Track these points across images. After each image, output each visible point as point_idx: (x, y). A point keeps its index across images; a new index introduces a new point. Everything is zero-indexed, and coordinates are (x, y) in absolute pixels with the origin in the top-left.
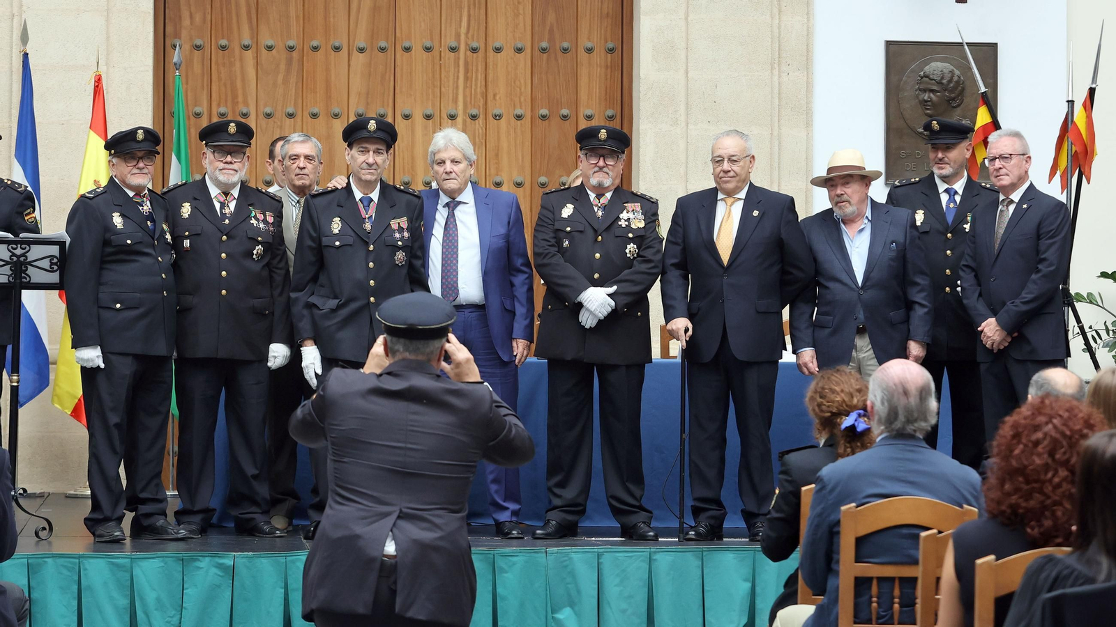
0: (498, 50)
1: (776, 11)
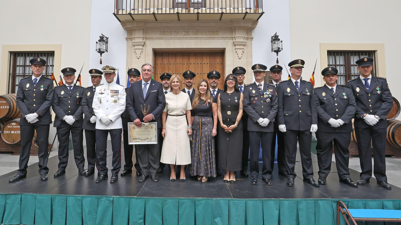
0: (204, 74)
1: (247, 66)
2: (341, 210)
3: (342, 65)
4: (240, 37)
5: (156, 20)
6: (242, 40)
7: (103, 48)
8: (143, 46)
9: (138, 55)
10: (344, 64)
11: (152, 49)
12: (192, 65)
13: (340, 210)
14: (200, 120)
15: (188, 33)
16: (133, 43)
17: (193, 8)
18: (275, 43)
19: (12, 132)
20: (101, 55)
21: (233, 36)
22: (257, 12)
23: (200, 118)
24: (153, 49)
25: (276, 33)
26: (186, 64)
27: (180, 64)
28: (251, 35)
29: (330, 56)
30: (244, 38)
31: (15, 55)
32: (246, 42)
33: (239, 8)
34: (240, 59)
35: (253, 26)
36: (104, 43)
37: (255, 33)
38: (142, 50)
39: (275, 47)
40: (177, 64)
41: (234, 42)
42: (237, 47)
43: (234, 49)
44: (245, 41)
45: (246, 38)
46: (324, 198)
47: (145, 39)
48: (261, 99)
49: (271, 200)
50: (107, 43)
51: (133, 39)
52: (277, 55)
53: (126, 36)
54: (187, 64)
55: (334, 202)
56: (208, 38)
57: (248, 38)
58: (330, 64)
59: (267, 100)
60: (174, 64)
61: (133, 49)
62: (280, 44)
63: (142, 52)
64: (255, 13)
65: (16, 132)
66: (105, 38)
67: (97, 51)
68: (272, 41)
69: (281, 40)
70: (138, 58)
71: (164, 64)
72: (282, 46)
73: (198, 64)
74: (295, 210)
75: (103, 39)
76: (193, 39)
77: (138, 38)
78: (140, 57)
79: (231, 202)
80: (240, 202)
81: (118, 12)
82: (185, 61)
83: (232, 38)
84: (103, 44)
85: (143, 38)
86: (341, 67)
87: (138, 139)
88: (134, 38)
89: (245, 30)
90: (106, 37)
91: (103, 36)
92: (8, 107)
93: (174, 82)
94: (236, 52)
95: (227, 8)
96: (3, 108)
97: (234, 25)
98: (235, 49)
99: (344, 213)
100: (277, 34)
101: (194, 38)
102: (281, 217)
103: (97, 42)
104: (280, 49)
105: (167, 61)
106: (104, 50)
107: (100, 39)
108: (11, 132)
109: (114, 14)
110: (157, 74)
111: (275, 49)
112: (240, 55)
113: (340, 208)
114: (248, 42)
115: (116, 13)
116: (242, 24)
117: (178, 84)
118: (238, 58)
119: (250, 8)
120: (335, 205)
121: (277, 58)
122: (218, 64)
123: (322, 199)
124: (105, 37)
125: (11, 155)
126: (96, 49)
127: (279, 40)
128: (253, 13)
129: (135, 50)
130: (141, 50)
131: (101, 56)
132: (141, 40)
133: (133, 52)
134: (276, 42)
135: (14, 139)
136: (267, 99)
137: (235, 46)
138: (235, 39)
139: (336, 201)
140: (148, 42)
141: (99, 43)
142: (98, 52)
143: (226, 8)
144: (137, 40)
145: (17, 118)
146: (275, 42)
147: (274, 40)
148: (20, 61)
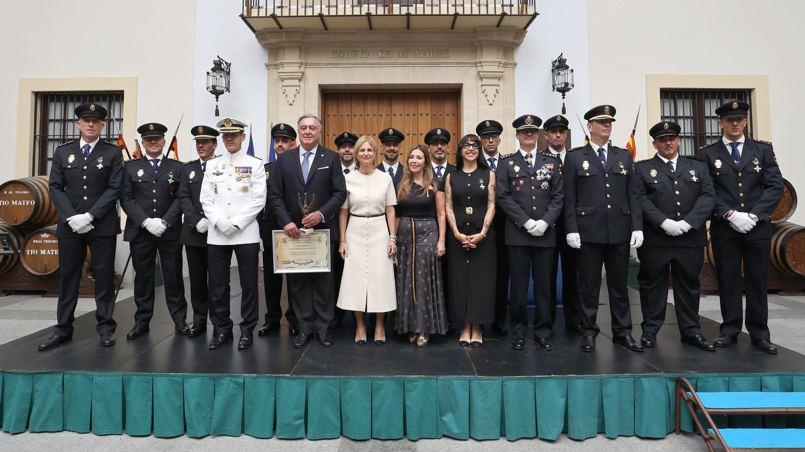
0: (420, 134)
1: (504, 119)
2: (684, 394)
3: (687, 118)
4: (490, 61)
5: (326, 29)
6: (495, 68)
7: (221, 83)
8: (299, 80)
9: (291, 99)
10: (692, 115)
11: (317, 87)
12: (398, 116)
13: (681, 394)
14: (413, 225)
15: (387, 54)
16: (280, 74)
17: (398, 5)
18: (559, 74)
19: (43, 252)
20: (217, 98)
21: (476, 61)
22: (525, 13)
23: (413, 222)
24: (320, 86)
25: (562, 54)
26: (384, 116)
27: (374, 115)
28: (512, 58)
29: (665, 100)
30: (499, 64)
31: (44, 99)
32: (502, 72)
33: (489, 6)
34: (491, 104)
35: (516, 41)
36: (223, 76)
37: (522, 54)
38: (298, 88)
39: (560, 81)
40: (368, 115)
41: (479, 73)
42: (485, 81)
43: (479, 85)
44: (501, 69)
45: (503, 64)
46: (652, 372)
47: (304, 66)
48: (531, 183)
49: (552, 378)
50: (228, 73)
51: (280, 66)
52: (564, 98)
53: (266, 61)
54: (387, 115)
55: (671, 379)
56: (428, 64)
57: (506, 65)
58: (666, 115)
59: (542, 186)
60: (361, 115)
61: (281, 86)
62: (570, 75)
63: (298, 93)
64: (520, 15)
65: (51, 252)
66: (225, 65)
67: (209, 90)
68: (553, 71)
69: (570, 69)
70: (291, 104)
71: (342, 115)
72: (572, 79)
73: (408, 115)
74: (597, 397)
75: (219, 67)
76: (398, 66)
77: (291, 62)
78: (293, 101)
79: (474, 384)
80: (491, 383)
81: (249, 12)
82: (384, 109)
83: (476, 64)
84: (221, 77)
85: (299, 65)
86: (686, 120)
87: (293, 262)
88: (282, 64)
89: (501, 48)
90: (226, 63)
91: (221, 61)
92: (33, 203)
93: (363, 150)
94: (483, 92)
95: (465, 5)
96: (24, 204)
97: (480, 38)
98: (482, 85)
99: (689, 400)
100: (564, 57)
101: (400, 64)
102: (570, 410)
103: (208, 73)
104: (570, 85)
105: (347, 110)
106: (223, 88)
107: (214, 66)
108: (39, 252)
109: (242, 16)
110: (328, 135)
111: (560, 86)
112: (490, 98)
113: (682, 390)
114: (508, 72)
115: (245, 14)
116: (495, 37)
117: (371, 153)
118: (487, 104)
119: (511, 6)
120: (671, 385)
121: (564, 104)
122: (448, 115)
123: (648, 374)
124: (224, 62)
125: (42, 297)
126: (207, 85)
127: (567, 67)
128: (517, 14)
129: (284, 88)
130: (296, 88)
131: (217, 101)
132: (295, 68)
133: (281, 92)
134: (562, 73)
135: (46, 265)
136: (543, 183)
137: (481, 79)
138: (482, 66)
139: (673, 378)
140: (309, 72)
141: (212, 74)
142: (211, 92)
143: (463, 6)
144: (287, 69)
145: (52, 225)
146: (560, 72)
147: (558, 68)
148: (55, 111)
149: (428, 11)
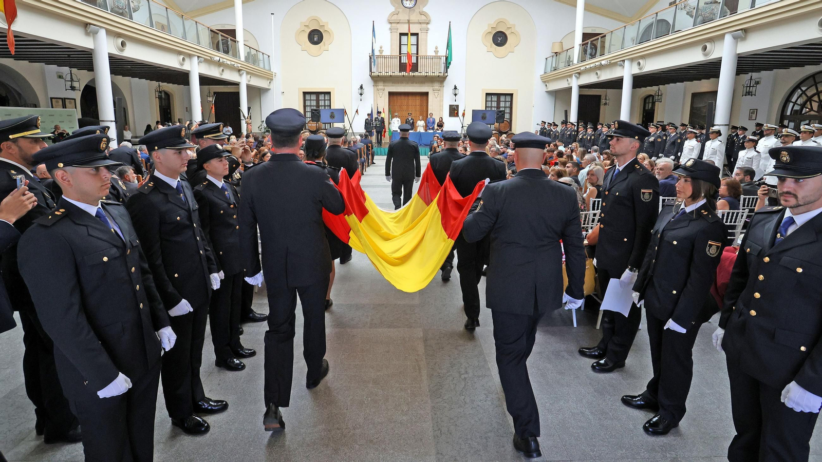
1: (440, 102)
4: (437, 86)
6: (438, 88)
8: (383, 90)
15: (408, 83)
16: (377, 88)
17: (411, 73)
20: (361, 96)
21: (432, 85)
22: (445, 76)
24: (388, 92)
26: (406, 100)
27: (404, 100)
28: (443, 85)
33: (435, 74)
34: (436, 98)
35: (443, 82)
37: (445, 85)
38: (382, 92)
39: (455, 92)
40: (402, 99)
41: (433, 89)
42: (435, 91)
43: (433, 92)
47: (384, 86)
50: (364, 89)
51: (377, 86)
52: (455, 97)
53: (374, 85)
54: (408, 100)
56: (419, 87)
57: (441, 86)
60: (400, 100)
61: (377, 92)
63: (382, 94)
66: (363, 87)
67: (359, 94)
68: (453, 89)
70: (381, 97)
71: (394, 99)
72: (458, 92)
73: (414, 100)
75: (361, 87)
77: (381, 86)
81: (371, 74)
82: (406, 98)
89: (439, 84)
91: (362, 85)
94: (434, 94)
97: (433, 81)
100: (456, 86)
101: (411, 86)
103: (359, 89)
104: (457, 94)
105: (396, 98)
106: (362, 93)
109: (369, 75)
111: (454, 94)
112: (436, 96)
114: (441, 88)
116: (437, 81)
119: (441, 74)
122: (425, 100)
127: (457, 89)
128: (443, 75)
132: (382, 87)
133: (378, 94)
138: (434, 87)
140: (386, 88)
143: (428, 73)
144: (380, 87)
146: (455, 90)
148: (308, 97)
149: (419, 74)
